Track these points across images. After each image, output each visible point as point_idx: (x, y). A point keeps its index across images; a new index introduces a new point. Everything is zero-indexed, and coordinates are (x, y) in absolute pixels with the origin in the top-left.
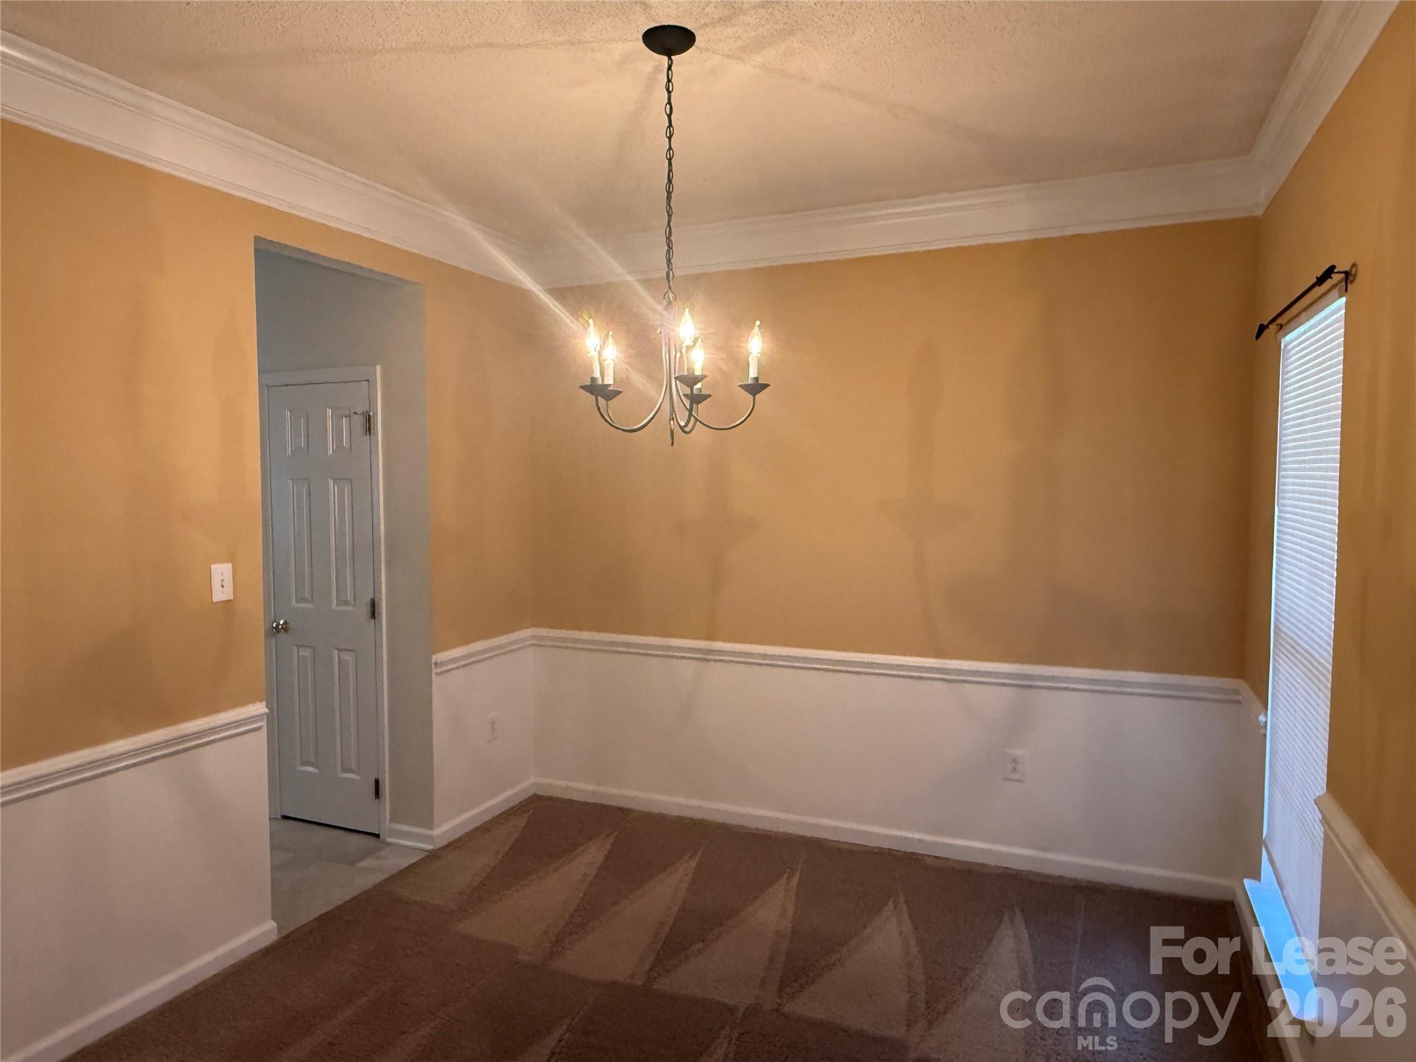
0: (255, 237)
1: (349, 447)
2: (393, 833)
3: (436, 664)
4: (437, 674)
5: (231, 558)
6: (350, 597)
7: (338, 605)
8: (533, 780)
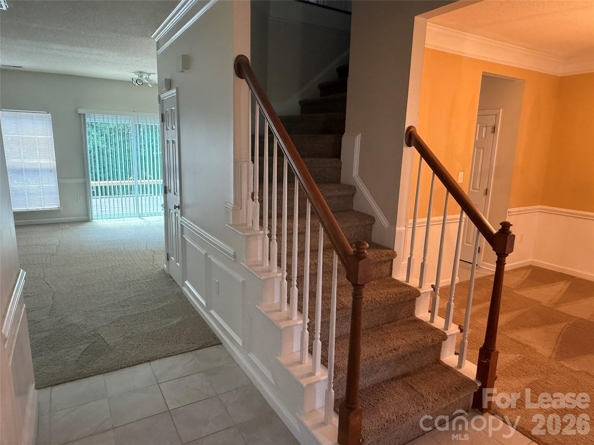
0: (483, 72)
1: (484, 138)
2: (483, 265)
3: (509, 212)
4: (508, 215)
5: (463, 171)
6: (478, 187)
7: (472, 189)
8: (530, 260)
